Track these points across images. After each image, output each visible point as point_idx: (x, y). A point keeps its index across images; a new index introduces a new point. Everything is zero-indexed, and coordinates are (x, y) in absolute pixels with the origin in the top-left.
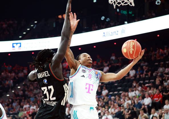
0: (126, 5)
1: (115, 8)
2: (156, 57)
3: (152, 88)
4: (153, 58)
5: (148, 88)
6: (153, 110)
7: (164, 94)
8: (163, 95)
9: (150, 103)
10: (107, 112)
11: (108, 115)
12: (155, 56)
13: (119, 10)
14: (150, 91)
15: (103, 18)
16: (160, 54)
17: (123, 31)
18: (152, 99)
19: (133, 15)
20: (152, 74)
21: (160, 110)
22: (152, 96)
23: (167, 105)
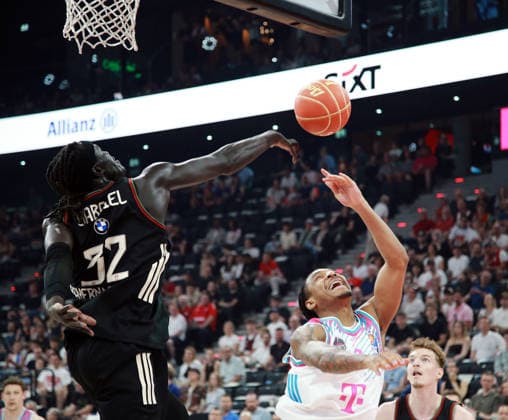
0: (115, 45)
1: (80, 52)
2: (201, 200)
3: (189, 289)
4: (193, 202)
5: (178, 289)
6: (188, 352)
7: (223, 304)
8: (218, 307)
9: (181, 332)
10: (54, 358)
11: (57, 367)
12: (199, 196)
13: (97, 58)
14: (183, 298)
15: (49, 79)
16: (214, 189)
17: (109, 121)
18: (187, 318)
19: (138, 76)
20: (189, 248)
21: (208, 352)
22: (188, 312)
23: (229, 335)
